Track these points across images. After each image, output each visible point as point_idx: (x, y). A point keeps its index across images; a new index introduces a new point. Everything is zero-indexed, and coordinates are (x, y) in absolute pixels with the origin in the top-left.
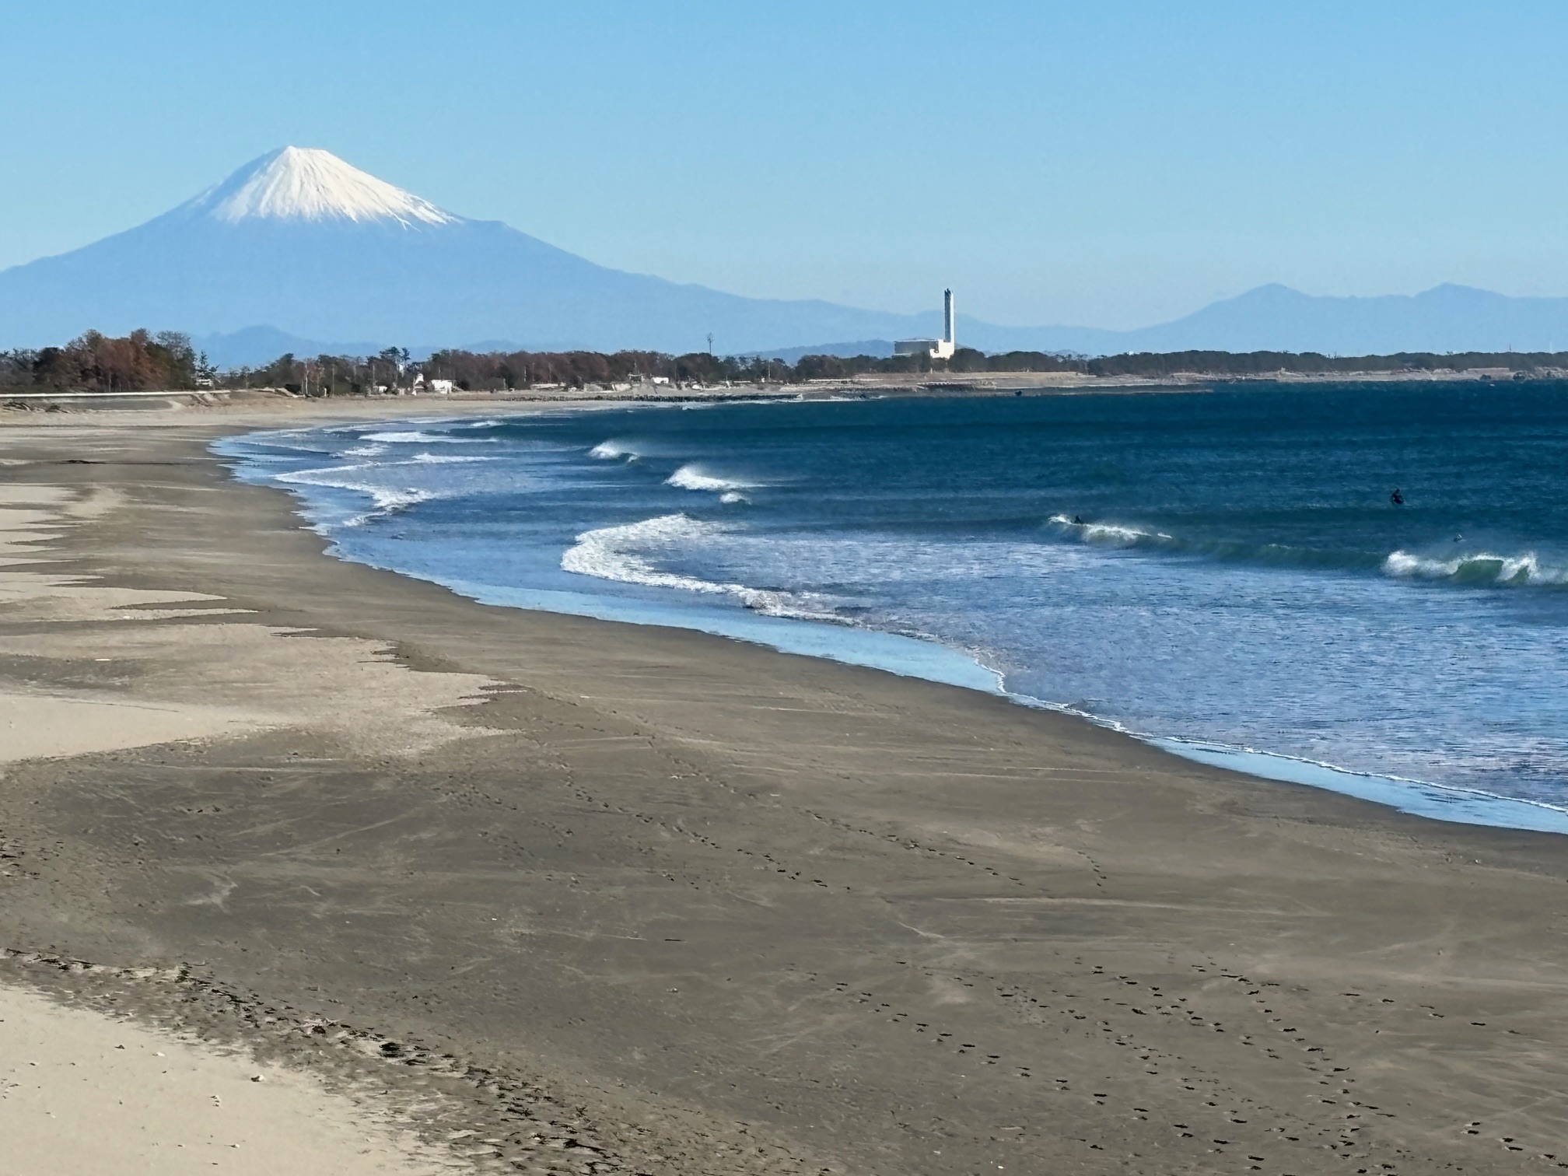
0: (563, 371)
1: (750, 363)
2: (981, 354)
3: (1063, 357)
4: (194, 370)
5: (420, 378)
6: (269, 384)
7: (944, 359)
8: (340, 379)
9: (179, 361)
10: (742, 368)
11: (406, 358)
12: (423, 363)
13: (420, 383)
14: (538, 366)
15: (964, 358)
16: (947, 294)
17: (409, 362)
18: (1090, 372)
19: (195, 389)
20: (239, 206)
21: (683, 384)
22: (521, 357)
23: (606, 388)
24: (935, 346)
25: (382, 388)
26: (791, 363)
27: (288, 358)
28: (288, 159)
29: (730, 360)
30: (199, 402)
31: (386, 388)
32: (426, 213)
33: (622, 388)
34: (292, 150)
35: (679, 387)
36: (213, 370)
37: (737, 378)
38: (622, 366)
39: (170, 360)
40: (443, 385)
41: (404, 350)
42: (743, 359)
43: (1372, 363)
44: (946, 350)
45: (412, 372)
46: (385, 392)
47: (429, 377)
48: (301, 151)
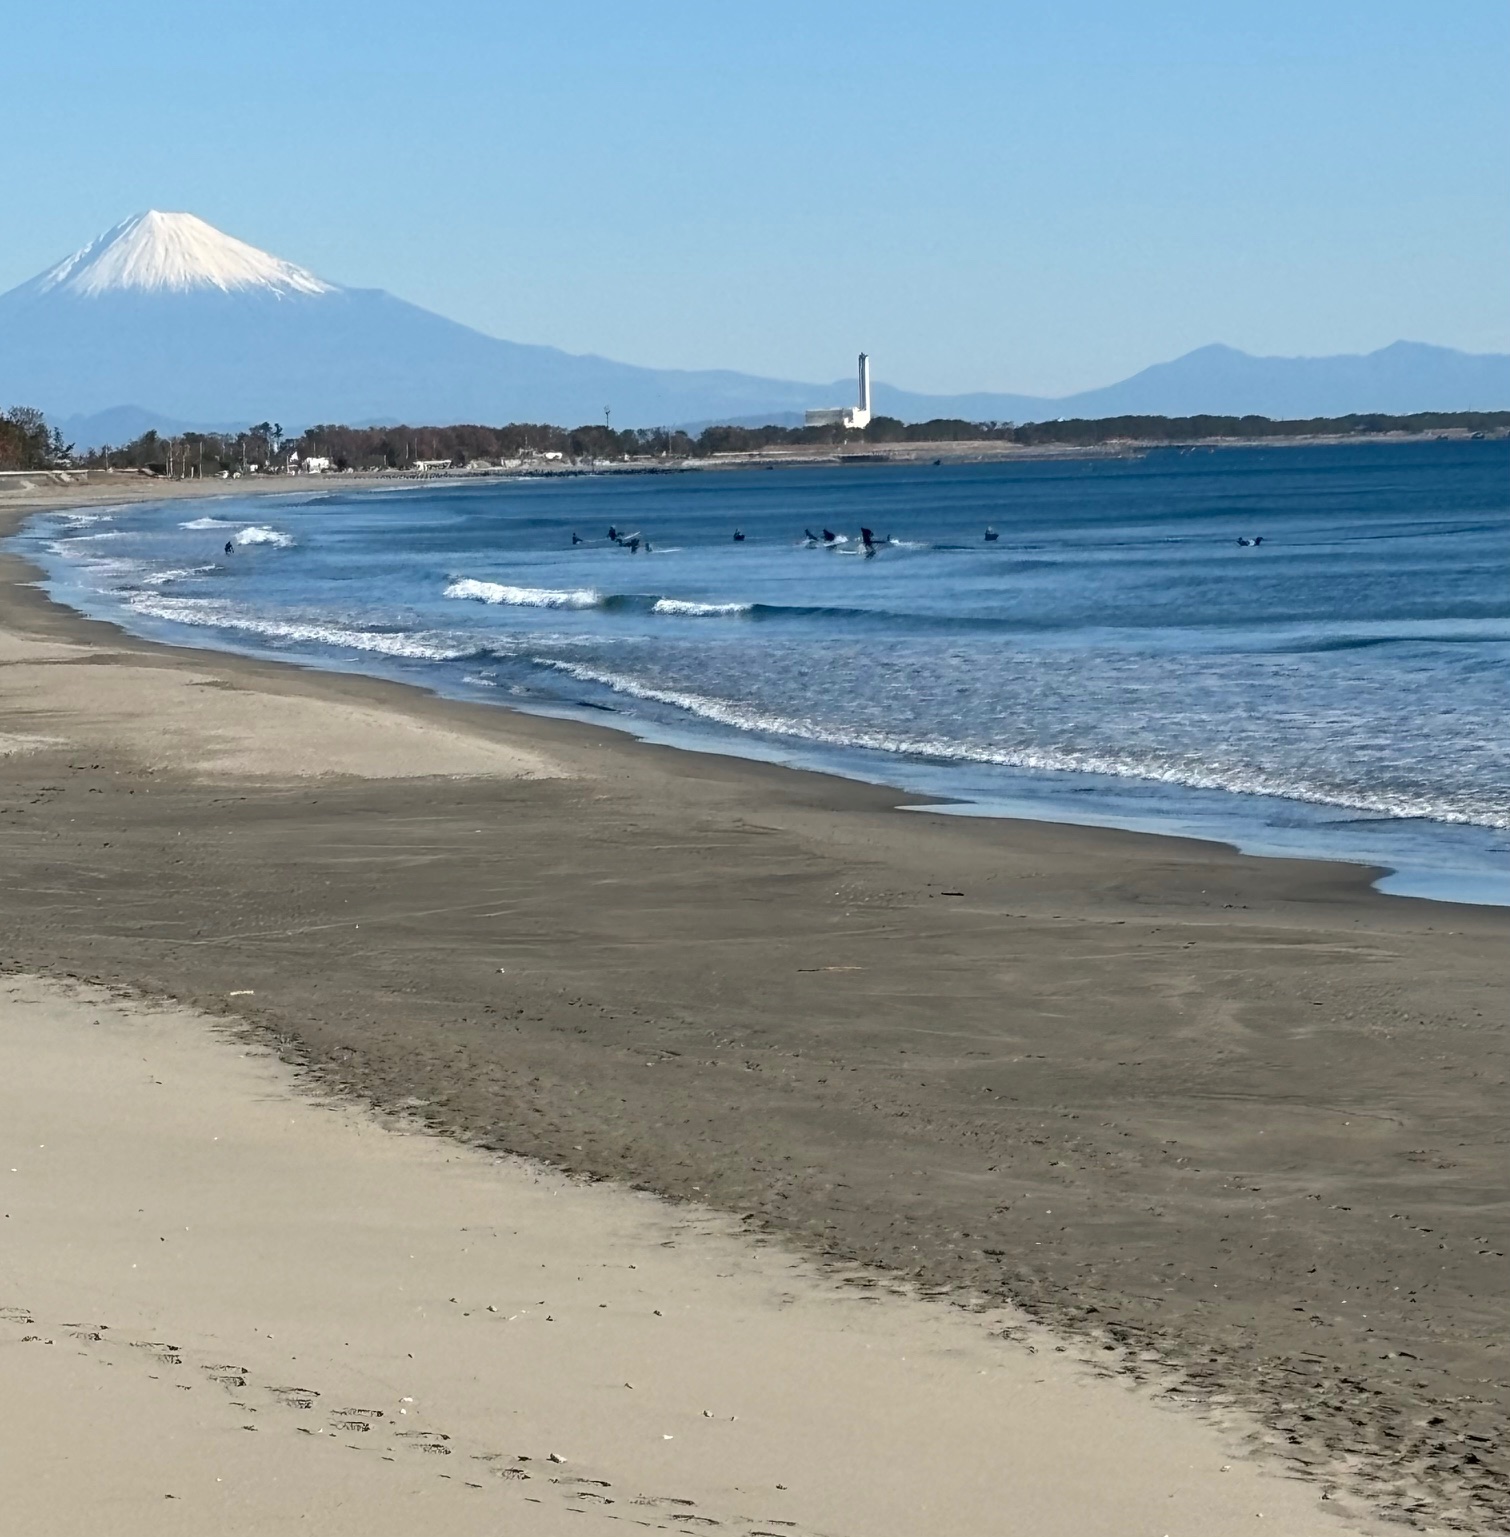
0: (448, 447)
1: (650, 437)
2: (899, 423)
3: (987, 426)
4: (48, 450)
5: (295, 456)
6: (131, 464)
7: (858, 429)
8: (208, 458)
9: (32, 437)
10: (641, 442)
11: (278, 434)
12: (297, 440)
13: (295, 462)
14: (421, 442)
15: (880, 428)
16: (862, 358)
17: (283, 439)
18: (1017, 440)
19: (50, 468)
20: (99, 277)
21: (579, 459)
22: (402, 431)
23: (494, 464)
24: (850, 416)
25: (253, 467)
26: (694, 435)
27: (151, 436)
28: (150, 226)
29: (628, 433)
30: (55, 483)
31: (257, 466)
32: (304, 282)
33: (512, 464)
34: (155, 215)
35: (574, 463)
36: (70, 448)
37: (636, 453)
38: (512, 439)
39: (23, 438)
40: (318, 463)
41: (277, 425)
42: (642, 432)
43: (1320, 426)
44: (861, 419)
45: (286, 448)
46: (257, 471)
47: (303, 456)
48: (164, 215)
